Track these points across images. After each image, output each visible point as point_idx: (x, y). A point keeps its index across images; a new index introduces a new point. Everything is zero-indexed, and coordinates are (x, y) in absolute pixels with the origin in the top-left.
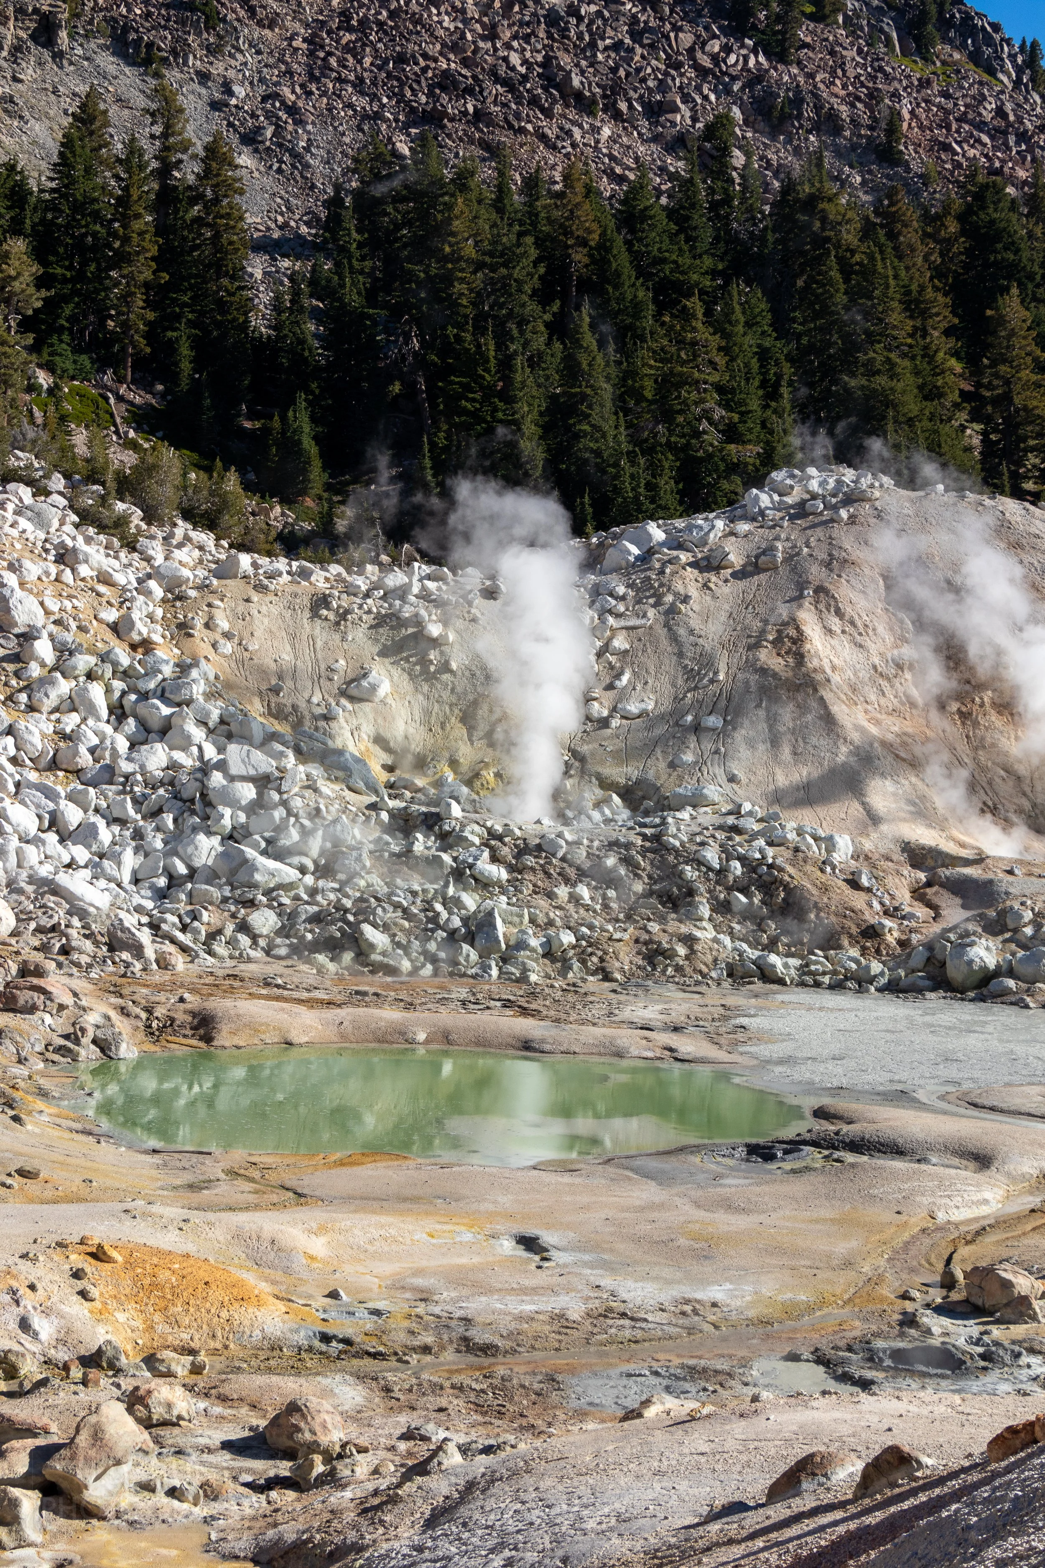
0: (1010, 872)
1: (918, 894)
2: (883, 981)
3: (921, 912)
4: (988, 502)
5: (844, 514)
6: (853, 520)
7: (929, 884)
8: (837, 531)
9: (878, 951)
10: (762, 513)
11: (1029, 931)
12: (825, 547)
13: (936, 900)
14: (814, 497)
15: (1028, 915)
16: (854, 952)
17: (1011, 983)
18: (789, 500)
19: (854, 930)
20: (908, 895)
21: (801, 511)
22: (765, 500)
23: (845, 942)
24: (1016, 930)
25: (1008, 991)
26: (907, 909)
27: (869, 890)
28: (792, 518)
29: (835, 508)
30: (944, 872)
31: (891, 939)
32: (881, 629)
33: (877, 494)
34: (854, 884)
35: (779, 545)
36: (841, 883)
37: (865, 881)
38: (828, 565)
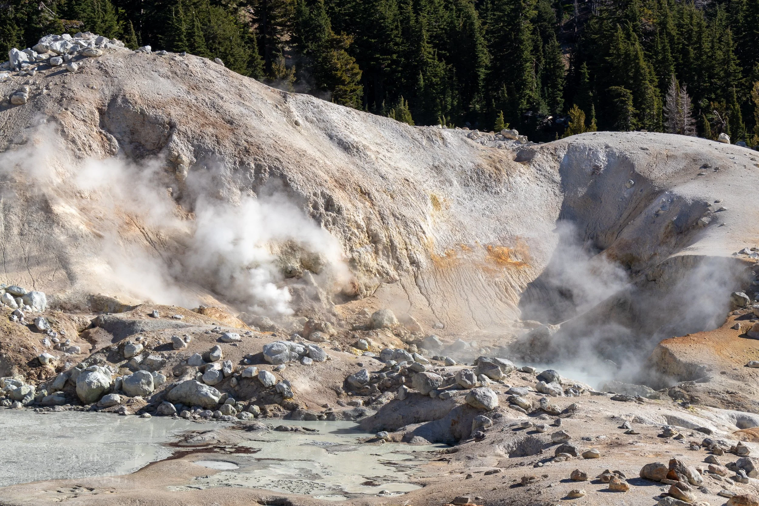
0: (152, 315)
1: (84, 334)
2: (30, 399)
3: (83, 346)
4: (178, 57)
5: (75, 66)
6: (81, 70)
7: (93, 325)
8: (69, 78)
9: (39, 377)
10: (20, 66)
11: (139, 359)
12: (59, 89)
13: (95, 337)
14: (59, 54)
15: (139, 347)
16: (19, 378)
17: (117, 397)
18: (44, 57)
19: (24, 361)
20: (76, 334)
21: (48, 64)
22: (23, 56)
23: (16, 370)
24: (130, 359)
25: (115, 403)
26: (71, 344)
27: (45, 332)
28: (40, 68)
29: (70, 62)
30: (104, 317)
31: (51, 367)
32: (95, 146)
33: (101, 52)
34: (33, 328)
35: (27, 88)
36: (24, 328)
37: (41, 325)
38: (60, 102)
